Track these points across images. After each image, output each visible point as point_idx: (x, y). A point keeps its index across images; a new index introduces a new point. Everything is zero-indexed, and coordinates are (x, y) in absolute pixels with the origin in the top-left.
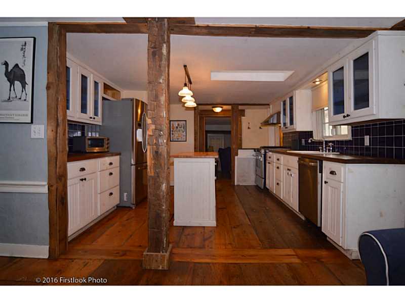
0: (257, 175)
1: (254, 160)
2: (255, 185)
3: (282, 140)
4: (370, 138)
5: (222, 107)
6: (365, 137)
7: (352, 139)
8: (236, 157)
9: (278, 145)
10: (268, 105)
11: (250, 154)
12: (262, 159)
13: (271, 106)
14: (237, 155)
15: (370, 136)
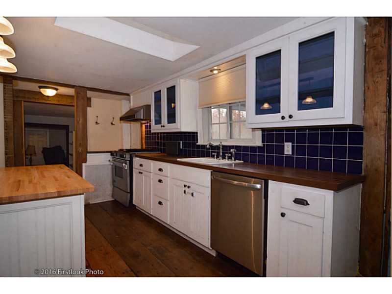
0: (114, 186)
1: (110, 166)
2: (113, 199)
3: (144, 141)
4: (293, 147)
5: (57, 89)
6: (286, 144)
7: (262, 146)
8: (84, 164)
9: (139, 148)
10: (128, 95)
11: (104, 160)
12: (127, 167)
13: (132, 97)
14: (85, 162)
15: (293, 143)
